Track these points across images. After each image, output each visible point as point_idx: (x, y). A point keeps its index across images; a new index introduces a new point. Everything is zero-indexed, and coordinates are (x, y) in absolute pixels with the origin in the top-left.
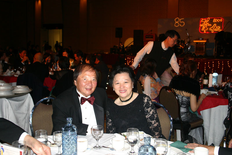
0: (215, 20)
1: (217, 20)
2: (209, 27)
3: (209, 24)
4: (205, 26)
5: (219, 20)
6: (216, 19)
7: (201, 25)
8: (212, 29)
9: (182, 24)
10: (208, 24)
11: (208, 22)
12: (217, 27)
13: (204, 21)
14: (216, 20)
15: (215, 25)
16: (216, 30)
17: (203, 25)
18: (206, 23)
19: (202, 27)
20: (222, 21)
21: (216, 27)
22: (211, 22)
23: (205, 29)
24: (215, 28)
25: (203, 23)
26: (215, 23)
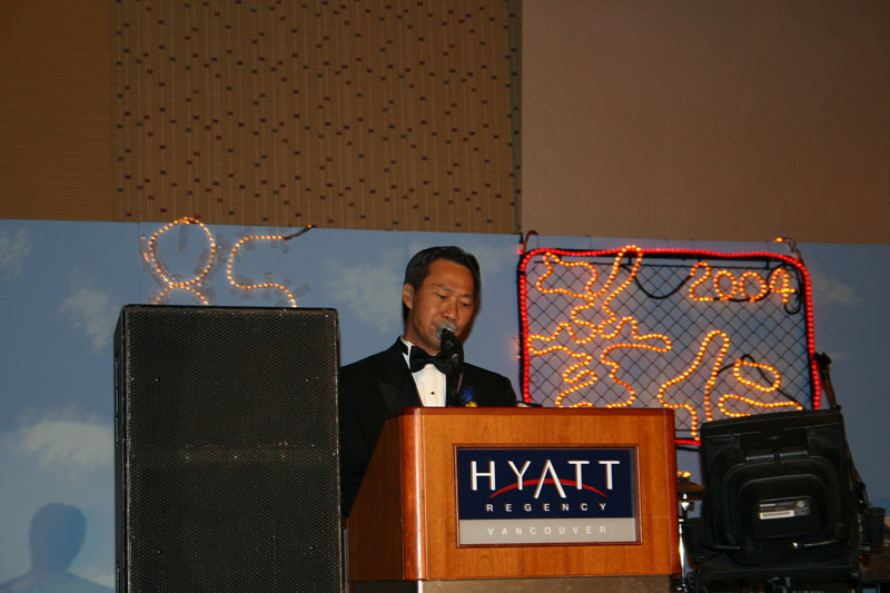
1: (737, 282)
2: (637, 366)
5: (749, 283)
11: (620, 306)
12: (746, 373)
14: (723, 285)
16: (732, 405)
18: (595, 314)
20: (786, 289)
21: (727, 367)
22: (657, 302)
25: (559, 308)
26: (714, 315)
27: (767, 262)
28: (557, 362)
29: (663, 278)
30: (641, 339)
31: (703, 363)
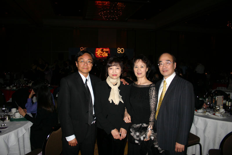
0: (104, 50)
2: (101, 54)
7: (96, 52)
8: (103, 54)
11: (100, 51)
13: (98, 50)
20: (108, 50)
22: (102, 51)
24: (105, 54)
25: (98, 51)
26: (105, 51)
28: (97, 54)
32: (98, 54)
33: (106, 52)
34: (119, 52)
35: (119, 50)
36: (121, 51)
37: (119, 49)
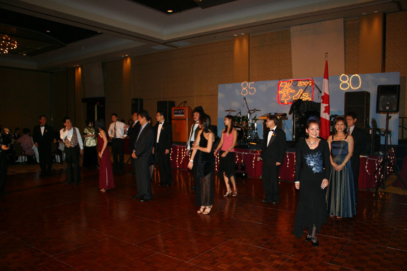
0: (300, 84)
1: (304, 83)
2: (292, 94)
3: (292, 90)
4: (286, 93)
5: (306, 83)
6: (301, 81)
7: (280, 92)
8: (297, 97)
9: (252, 91)
10: (290, 91)
11: (290, 87)
12: (305, 94)
13: (284, 84)
14: (302, 84)
15: (301, 91)
17: (283, 91)
18: (286, 88)
19: (282, 94)
20: (311, 84)
21: (302, 94)
22: (295, 86)
23: (286, 98)
25: (282, 88)
26: (301, 87)
27: (308, 80)
29: (295, 84)
30: (292, 91)
31: (299, 94)
32: (284, 96)
33: (305, 89)
34: (345, 86)
35: (344, 82)
36: (350, 85)
37: (344, 79)
